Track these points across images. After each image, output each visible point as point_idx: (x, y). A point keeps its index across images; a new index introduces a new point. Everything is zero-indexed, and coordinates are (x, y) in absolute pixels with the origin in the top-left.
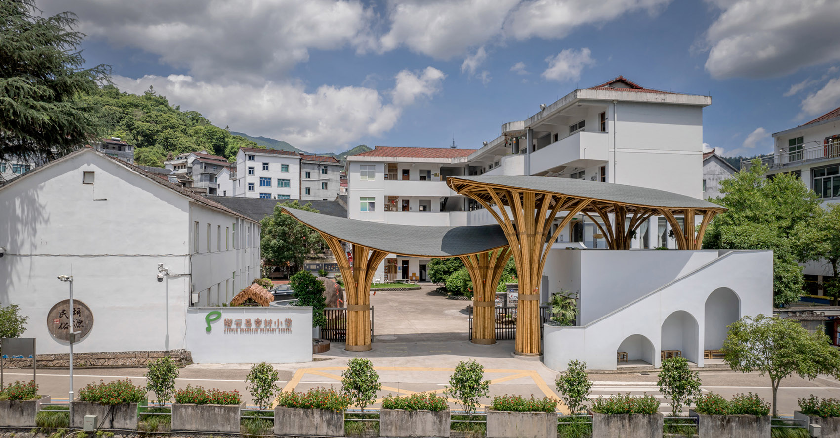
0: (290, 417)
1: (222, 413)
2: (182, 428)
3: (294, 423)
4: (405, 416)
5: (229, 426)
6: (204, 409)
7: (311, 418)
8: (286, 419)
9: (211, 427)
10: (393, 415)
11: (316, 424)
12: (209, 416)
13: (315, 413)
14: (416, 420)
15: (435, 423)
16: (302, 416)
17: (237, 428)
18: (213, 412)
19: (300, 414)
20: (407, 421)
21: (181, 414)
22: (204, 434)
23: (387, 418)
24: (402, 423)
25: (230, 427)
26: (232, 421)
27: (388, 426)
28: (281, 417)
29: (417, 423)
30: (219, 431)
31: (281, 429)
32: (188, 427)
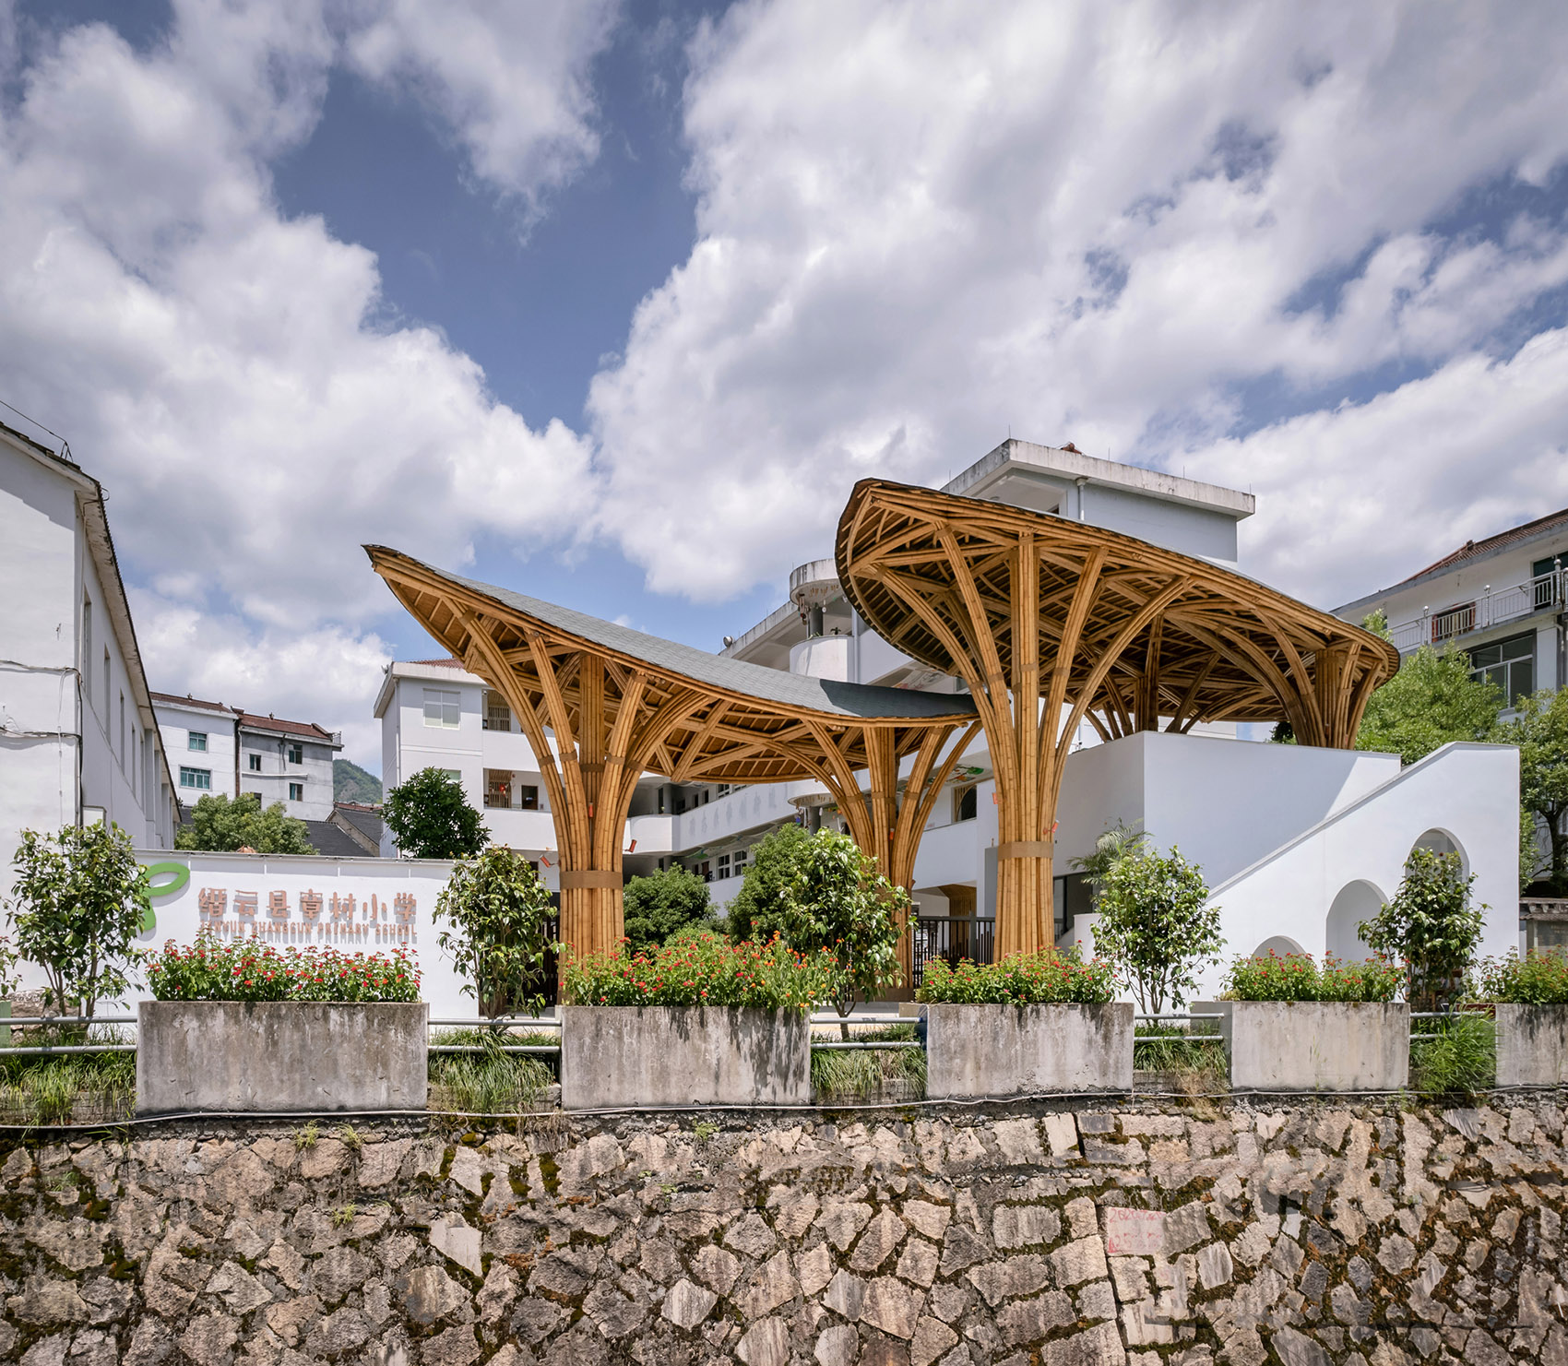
0: (620, 1038)
1: (359, 1029)
2: (184, 1101)
3: (637, 1063)
4: (1005, 1021)
5: (384, 1085)
6: (279, 1016)
7: (698, 1042)
8: (605, 1048)
9: (309, 1092)
10: (967, 1019)
11: (714, 1062)
12: (303, 1047)
13: (710, 1020)
14: (1036, 1035)
15: (1090, 1042)
16: (663, 1035)
17: (414, 1091)
18: (319, 1028)
19: (656, 1028)
20: (1011, 1041)
21: (183, 1042)
22: (281, 1122)
23: (949, 1032)
24: (995, 1048)
25: (388, 1089)
26: (396, 1065)
27: (951, 1059)
28: (588, 1041)
29: (1039, 1045)
30: (341, 1108)
31: (589, 1087)
32: (209, 1097)
